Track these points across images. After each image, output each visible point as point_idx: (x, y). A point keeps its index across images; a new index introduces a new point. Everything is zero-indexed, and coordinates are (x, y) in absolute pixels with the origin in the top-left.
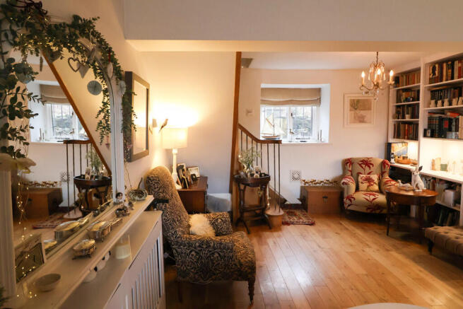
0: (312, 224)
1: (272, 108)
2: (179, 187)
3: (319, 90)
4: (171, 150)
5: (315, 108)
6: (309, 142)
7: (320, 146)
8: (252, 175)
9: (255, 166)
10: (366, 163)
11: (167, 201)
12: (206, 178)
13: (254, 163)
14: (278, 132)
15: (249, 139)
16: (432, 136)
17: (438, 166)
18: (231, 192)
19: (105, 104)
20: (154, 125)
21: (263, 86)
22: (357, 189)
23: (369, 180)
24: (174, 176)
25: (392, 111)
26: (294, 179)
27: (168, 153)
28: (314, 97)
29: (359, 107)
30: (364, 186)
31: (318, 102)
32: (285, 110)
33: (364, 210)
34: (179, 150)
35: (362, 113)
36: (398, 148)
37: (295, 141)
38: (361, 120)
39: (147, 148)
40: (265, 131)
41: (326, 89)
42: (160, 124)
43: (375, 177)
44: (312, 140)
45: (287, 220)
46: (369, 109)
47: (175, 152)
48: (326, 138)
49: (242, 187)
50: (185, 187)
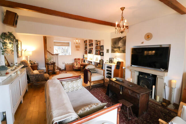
0: (66, 73)
1: (57, 47)
2: (30, 65)
3: (69, 43)
4: (28, 56)
5: (68, 47)
6: (67, 55)
7: (69, 56)
8: (51, 63)
9: (52, 60)
10: (79, 59)
11: (27, 66)
12: (38, 63)
13: (52, 59)
14: (59, 52)
15: (50, 54)
16: (89, 53)
17: (91, 59)
18: (46, 67)
19: (12, 46)
20: (23, 50)
21: (54, 41)
22: (77, 65)
23: (79, 63)
24: (29, 62)
25: (84, 48)
26: (63, 64)
27: (27, 57)
28: (68, 44)
29: (77, 47)
30: (78, 64)
31: (69, 45)
32: (61, 47)
33: (77, 69)
34: (30, 56)
35: (78, 48)
36: (85, 56)
37: (63, 55)
38: (78, 50)
39: (21, 55)
40: (55, 52)
41: (70, 43)
42: (24, 50)
43: (80, 62)
44: (68, 54)
45: (61, 72)
46: (80, 48)
47: (29, 57)
48: (70, 54)
49: (48, 65)
50: (32, 65)
